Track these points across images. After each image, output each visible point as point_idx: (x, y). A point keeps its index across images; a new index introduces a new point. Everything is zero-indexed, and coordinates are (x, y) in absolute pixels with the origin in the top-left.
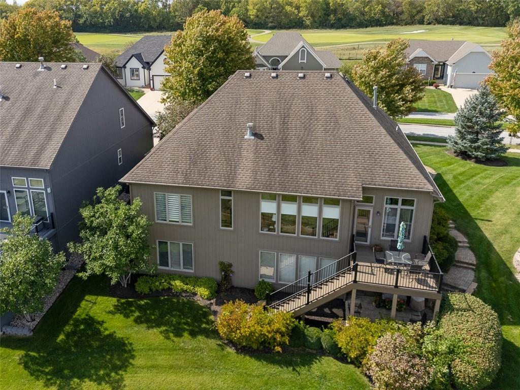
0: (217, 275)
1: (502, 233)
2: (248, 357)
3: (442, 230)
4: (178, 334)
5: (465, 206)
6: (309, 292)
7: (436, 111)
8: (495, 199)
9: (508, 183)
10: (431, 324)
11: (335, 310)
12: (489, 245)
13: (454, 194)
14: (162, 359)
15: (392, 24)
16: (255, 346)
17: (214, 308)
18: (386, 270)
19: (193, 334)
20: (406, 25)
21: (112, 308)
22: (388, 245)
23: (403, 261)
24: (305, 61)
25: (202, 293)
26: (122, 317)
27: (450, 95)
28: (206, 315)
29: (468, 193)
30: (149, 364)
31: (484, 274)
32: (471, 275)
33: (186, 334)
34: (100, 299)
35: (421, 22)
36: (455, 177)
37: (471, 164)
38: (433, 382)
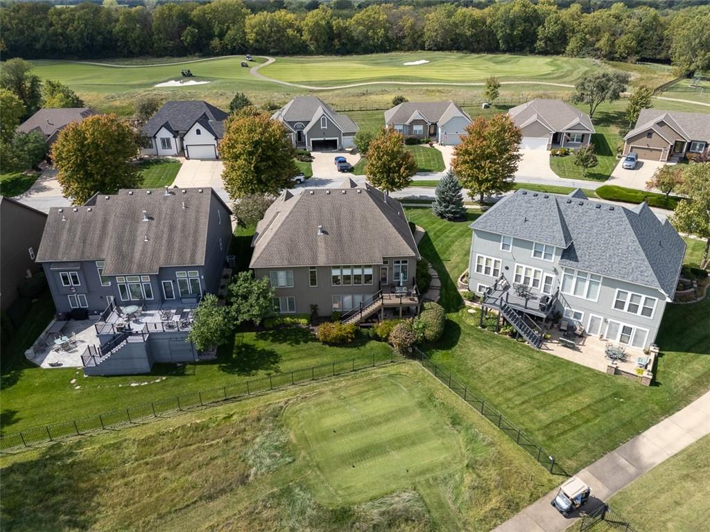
0: (309, 311)
1: (455, 268)
2: (335, 348)
3: (424, 271)
4: (298, 342)
5: (438, 253)
6: (361, 312)
7: (430, 171)
8: (454, 248)
9: (463, 235)
10: (416, 318)
11: (374, 320)
12: (448, 275)
13: (433, 246)
14: (294, 355)
15: (395, 49)
16: (338, 342)
17: (311, 328)
18: (397, 297)
19: (306, 342)
20: (409, 50)
21: (255, 338)
22: (396, 284)
23: (404, 291)
24: (326, 127)
25: (303, 322)
26: (263, 341)
27: (440, 152)
28: (308, 332)
29: (441, 245)
30: (289, 358)
31: (444, 291)
32: (438, 292)
33: (302, 343)
34: (245, 334)
35: (423, 48)
36: (435, 234)
37: (446, 222)
38: (417, 340)
